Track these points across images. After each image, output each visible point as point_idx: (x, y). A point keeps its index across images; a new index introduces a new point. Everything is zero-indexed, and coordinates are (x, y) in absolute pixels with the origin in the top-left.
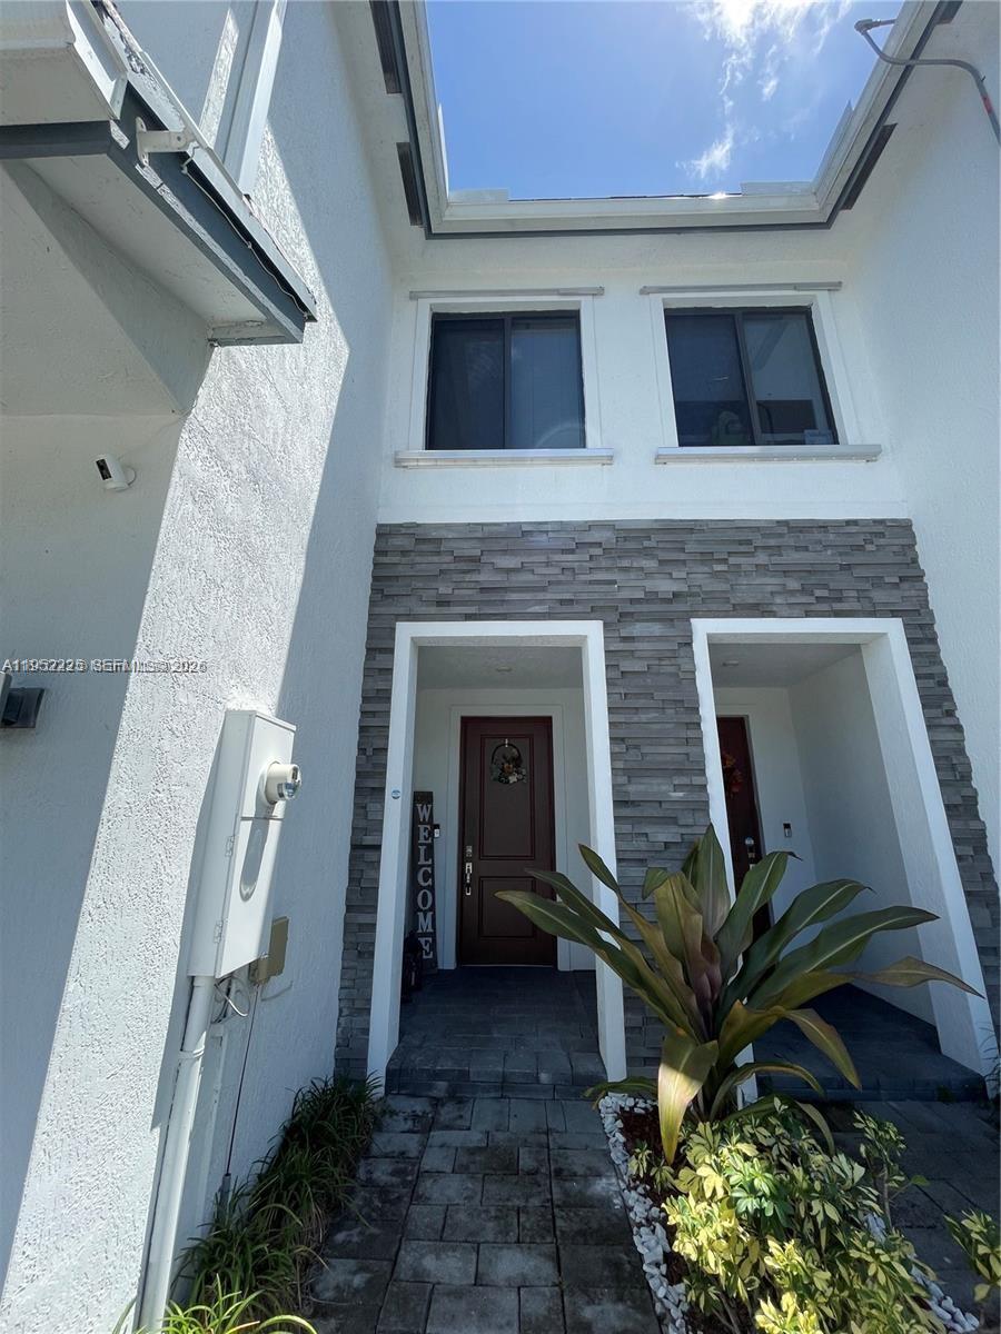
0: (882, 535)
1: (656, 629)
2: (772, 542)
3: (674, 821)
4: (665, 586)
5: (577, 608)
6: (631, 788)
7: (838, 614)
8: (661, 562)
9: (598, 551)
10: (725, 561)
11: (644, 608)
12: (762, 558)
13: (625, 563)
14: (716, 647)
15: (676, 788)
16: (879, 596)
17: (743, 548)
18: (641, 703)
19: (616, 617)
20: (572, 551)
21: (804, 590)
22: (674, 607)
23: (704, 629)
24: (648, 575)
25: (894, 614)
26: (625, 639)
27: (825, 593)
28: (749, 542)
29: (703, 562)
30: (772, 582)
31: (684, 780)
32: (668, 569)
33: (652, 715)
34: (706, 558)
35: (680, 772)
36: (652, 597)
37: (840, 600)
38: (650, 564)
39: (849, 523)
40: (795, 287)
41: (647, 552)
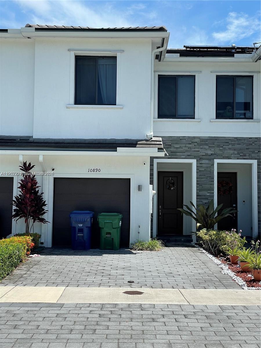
0: (256, 141)
1: (207, 161)
2: (233, 143)
3: (207, 199)
4: (210, 152)
5: (191, 157)
6: (200, 193)
7: (244, 159)
8: (209, 147)
9: (196, 144)
10: (222, 147)
11: (204, 157)
12: (230, 146)
13: (201, 147)
15: (208, 193)
16: (253, 155)
17: (226, 144)
18: (203, 177)
19: (199, 159)
20: (190, 144)
21: (238, 153)
22: (210, 157)
23: (217, 161)
24: (206, 150)
25: (255, 159)
26: (201, 164)
27: (242, 154)
28: (228, 143)
29: (218, 147)
30: (232, 152)
31: (210, 192)
32: (210, 148)
33: (205, 179)
34: (219, 146)
35: (209, 190)
36: (207, 155)
37: (245, 156)
38: (207, 147)
39: (250, 138)
41: (207, 145)
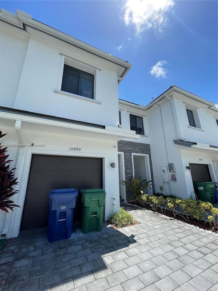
0: (147, 146)
1: (129, 154)
2: (139, 145)
3: (130, 174)
4: (130, 149)
5: (122, 151)
6: (126, 171)
7: (144, 153)
8: (129, 146)
9: (123, 144)
10: (135, 147)
11: (128, 151)
12: (138, 147)
13: (126, 146)
14: (134, 156)
15: (130, 171)
16: (147, 152)
17: (136, 146)
18: (127, 162)
19: (125, 152)
20: (121, 144)
21: (141, 151)
22: (130, 151)
23: (133, 154)
24: (128, 148)
25: (148, 154)
26: (126, 155)
27: (143, 151)
28: (137, 145)
29: (133, 147)
30: (138, 149)
31: (131, 170)
32: (130, 147)
33: (128, 163)
34: (133, 146)
35: (131, 169)
36: (128, 150)
37: (144, 152)
38: (128, 146)
39: (145, 144)
40: (142, 115)
41: (127, 145)
